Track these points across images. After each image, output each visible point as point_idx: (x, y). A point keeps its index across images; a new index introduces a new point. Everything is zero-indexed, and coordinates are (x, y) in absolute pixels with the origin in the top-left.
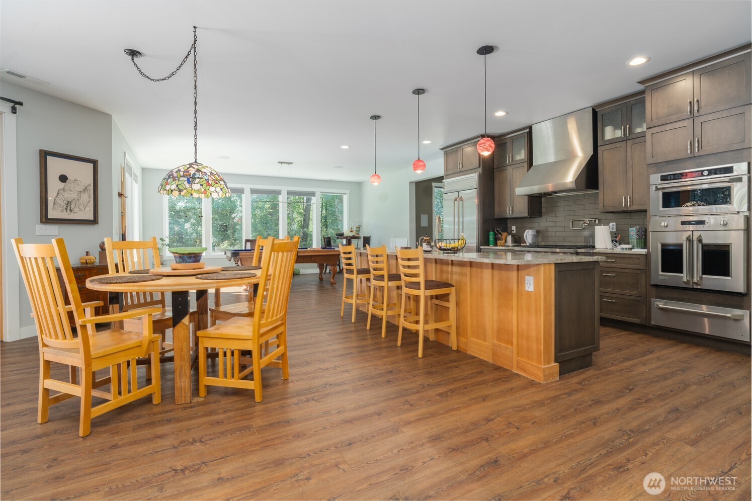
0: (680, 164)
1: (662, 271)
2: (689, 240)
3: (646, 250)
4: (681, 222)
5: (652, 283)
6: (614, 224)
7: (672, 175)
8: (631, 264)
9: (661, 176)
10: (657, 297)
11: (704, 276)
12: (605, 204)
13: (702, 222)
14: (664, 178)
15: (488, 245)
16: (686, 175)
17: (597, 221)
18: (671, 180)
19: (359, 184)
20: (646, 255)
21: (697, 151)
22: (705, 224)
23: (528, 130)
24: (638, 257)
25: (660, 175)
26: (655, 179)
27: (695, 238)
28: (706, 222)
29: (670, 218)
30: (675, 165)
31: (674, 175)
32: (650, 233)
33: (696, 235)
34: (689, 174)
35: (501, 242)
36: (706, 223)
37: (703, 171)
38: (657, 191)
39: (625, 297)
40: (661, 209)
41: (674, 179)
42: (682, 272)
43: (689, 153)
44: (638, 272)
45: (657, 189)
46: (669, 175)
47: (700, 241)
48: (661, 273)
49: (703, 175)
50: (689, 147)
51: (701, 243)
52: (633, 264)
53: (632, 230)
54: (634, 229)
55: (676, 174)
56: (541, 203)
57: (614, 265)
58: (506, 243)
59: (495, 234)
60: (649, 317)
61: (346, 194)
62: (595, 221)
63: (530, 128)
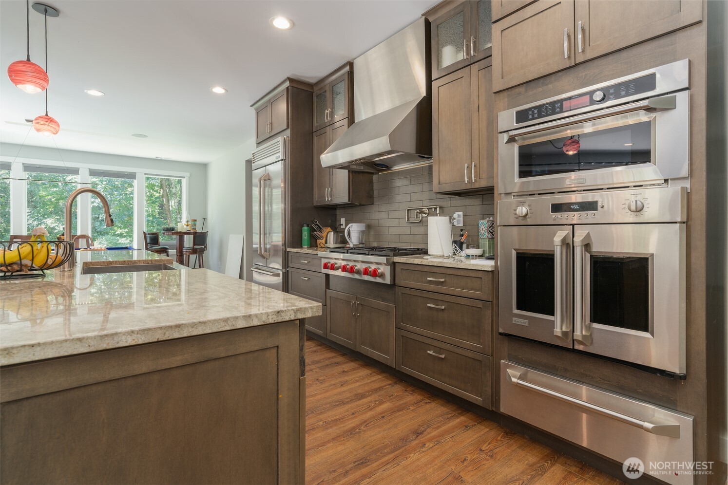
0: (550, 86)
1: (518, 308)
2: (567, 245)
3: (491, 263)
4: (553, 205)
5: (501, 331)
6: (461, 213)
7: (535, 107)
8: (468, 289)
9: (518, 113)
10: (510, 359)
11: (596, 326)
12: (441, 179)
13: (591, 206)
14: (522, 116)
15: (301, 247)
16: (561, 107)
17: (438, 209)
18: (534, 118)
19: (204, 166)
20: (492, 271)
21: (580, 50)
22: (596, 210)
23: (347, 68)
24: (480, 275)
25: (514, 111)
26: (507, 119)
27: (578, 239)
28: (599, 204)
29: (533, 198)
30: (540, 89)
31: (539, 108)
32: (499, 228)
33: (580, 235)
34: (566, 105)
35: (321, 241)
36: (599, 208)
37: (591, 93)
38: (509, 145)
39: (460, 351)
40: (517, 179)
41: (540, 117)
42: (552, 313)
43: (566, 56)
44: (480, 304)
45: (512, 140)
46: (530, 109)
47: (587, 246)
48: (516, 311)
49: (592, 102)
50: (566, 45)
51: (590, 252)
52: (472, 289)
53: (484, 224)
54: (485, 222)
55: (542, 106)
56: (371, 183)
57: (443, 289)
58: (326, 242)
59: (312, 230)
60: (496, 397)
61: (184, 177)
62: (436, 209)
63: (351, 64)
